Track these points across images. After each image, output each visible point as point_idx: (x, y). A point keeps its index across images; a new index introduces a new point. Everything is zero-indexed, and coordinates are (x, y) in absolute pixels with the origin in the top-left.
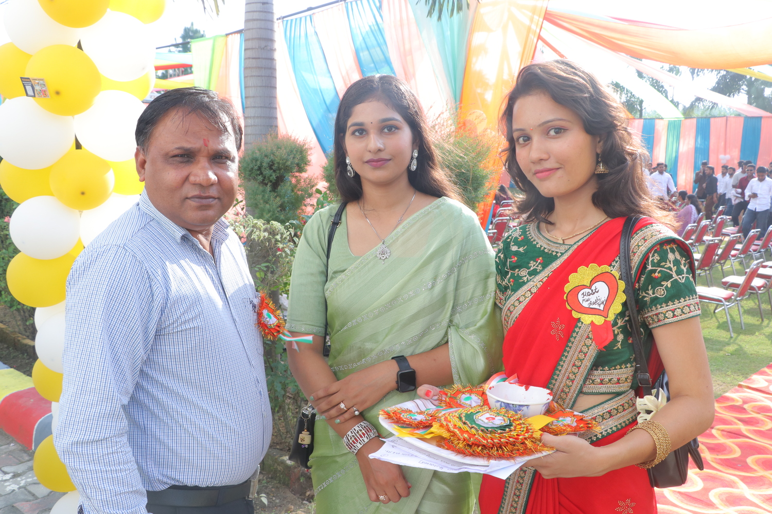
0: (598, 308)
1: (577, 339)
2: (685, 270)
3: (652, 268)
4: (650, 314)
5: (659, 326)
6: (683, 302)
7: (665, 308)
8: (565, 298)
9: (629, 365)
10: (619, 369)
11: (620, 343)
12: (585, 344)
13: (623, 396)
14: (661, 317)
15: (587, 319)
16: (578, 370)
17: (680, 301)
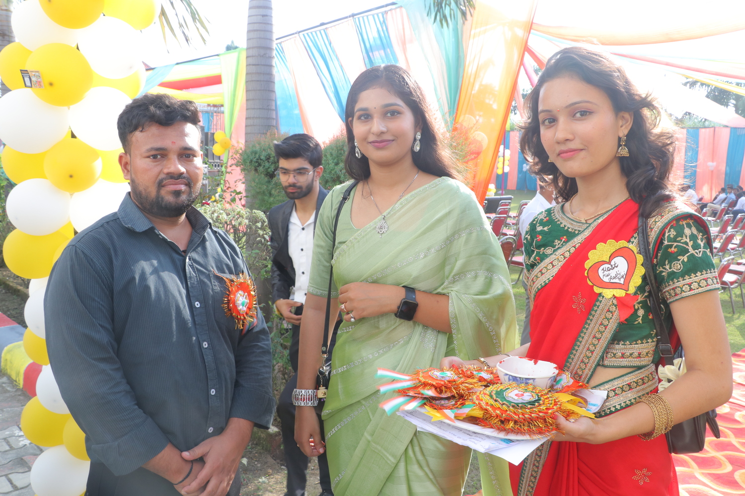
0: (619, 282)
1: (598, 312)
2: (702, 245)
3: (668, 243)
4: (667, 289)
5: (676, 300)
6: (699, 276)
7: (682, 282)
8: (586, 274)
9: (650, 340)
10: (640, 344)
11: (641, 318)
12: (606, 317)
13: (643, 370)
14: (678, 291)
15: (608, 293)
16: (598, 342)
17: (697, 274)
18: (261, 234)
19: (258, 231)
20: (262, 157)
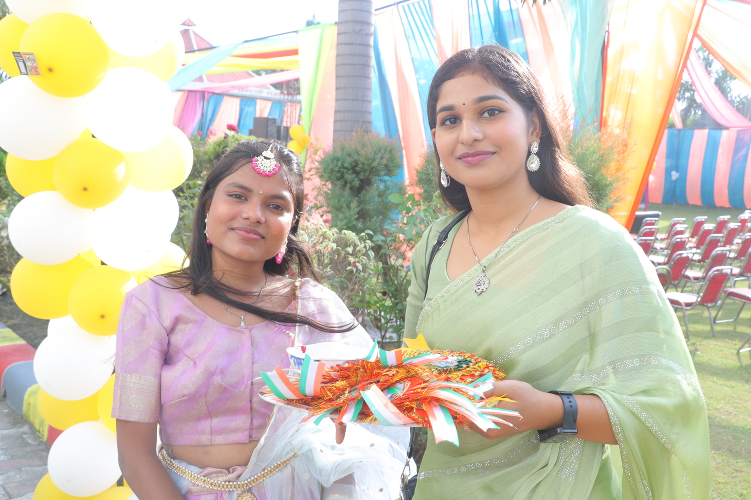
18: (352, 262)
19: (348, 258)
20: (346, 165)
